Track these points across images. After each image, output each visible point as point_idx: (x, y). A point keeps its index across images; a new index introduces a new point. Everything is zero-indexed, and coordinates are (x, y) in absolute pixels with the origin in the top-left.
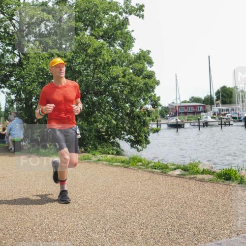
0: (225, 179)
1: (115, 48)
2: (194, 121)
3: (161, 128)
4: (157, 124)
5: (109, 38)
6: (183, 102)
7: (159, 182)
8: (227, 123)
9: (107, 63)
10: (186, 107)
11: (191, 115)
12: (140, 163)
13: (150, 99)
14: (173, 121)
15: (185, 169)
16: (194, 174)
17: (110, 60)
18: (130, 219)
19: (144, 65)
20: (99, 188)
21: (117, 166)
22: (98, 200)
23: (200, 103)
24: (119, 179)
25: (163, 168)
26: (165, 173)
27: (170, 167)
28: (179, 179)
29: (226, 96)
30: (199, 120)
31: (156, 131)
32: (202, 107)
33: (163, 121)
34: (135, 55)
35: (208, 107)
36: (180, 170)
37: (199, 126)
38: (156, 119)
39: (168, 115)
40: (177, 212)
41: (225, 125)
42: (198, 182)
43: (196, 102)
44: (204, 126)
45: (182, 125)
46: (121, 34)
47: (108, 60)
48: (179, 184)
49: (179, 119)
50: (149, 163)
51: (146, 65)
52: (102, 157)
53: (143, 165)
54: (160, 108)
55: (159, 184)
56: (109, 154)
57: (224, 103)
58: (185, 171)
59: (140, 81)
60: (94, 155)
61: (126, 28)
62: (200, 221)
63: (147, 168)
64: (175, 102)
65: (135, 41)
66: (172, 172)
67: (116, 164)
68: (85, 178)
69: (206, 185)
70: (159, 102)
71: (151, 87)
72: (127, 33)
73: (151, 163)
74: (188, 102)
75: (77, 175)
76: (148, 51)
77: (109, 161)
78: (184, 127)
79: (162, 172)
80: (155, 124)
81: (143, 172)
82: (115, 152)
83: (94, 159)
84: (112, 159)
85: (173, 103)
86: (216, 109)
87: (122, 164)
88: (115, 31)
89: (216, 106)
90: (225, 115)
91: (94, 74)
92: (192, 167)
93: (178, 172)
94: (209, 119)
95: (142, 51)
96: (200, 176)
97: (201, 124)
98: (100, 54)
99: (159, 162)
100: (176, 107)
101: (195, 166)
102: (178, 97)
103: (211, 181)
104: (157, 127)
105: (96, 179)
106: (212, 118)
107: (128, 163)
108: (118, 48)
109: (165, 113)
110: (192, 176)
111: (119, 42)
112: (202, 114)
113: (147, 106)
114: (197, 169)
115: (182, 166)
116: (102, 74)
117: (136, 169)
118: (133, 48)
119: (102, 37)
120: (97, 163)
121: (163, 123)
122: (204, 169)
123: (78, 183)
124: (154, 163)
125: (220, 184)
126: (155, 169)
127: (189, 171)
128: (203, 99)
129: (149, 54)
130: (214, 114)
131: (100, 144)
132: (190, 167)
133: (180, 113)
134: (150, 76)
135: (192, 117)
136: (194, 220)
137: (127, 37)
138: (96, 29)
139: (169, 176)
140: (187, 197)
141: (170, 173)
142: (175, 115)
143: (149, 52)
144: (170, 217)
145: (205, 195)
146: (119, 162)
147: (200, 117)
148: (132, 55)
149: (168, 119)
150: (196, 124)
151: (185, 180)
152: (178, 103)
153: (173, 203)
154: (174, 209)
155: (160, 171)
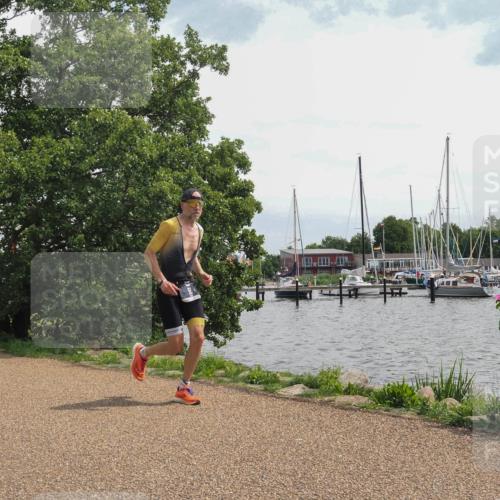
0: (391, 405)
2: (330, 285)
4: (257, 290)
5: (160, 115)
6: (309, 247)
7: (260, 410)
8: (395, 291)
10: (315, 257)
11: (324, 274)
12: (222, 372)
13: (242, 239)
14: (287, 284)
15: (312, 384)
16: (330, 395)
18: (198, 490)
19: (232, 169)
20: (136, 423)
21: (173, 377)
22: (132, 448)
23: (342, 249)
25: (267, 382)
26: (273, 391)
27: (281, 379)
28: (300, 404)
29: (395, 236)
30: (341, 282)
31: (254, 306)
32: (347, 258)
33: (269, 285)
34: (213, 149)
35: (358, 258)
36: (302, 385)
37: (341, 295)
38: (256, 279)
39: (279, 273)
40: (295, 473)
41: (392, 294)
42: (336, 411)
43: (335, 247)
44: (350, 296)
45: (306, 293)
49: (300, 281)
51: (236, 169)
53: (226, 376)
54: (264, 258)
55: (260, 414)
57: (390, 250)
58: (311, 387)
61: (195, 94)
62: (342, 492)
63: (237, 381)
65: (213, 120)
66: (285, 389)
67: (171, 372)
69: (354, 416)
70: (262, 246)
72: (199, 102)
73: (242, 371)
74: (320, 247)
76: (239, 141)
77: (158, 366)
78: (311, 298)
79: (266, 390)
80: (252, 290)
81: (227, 390)
83: (125, 361)
84: (164, 362)
85: (290, 248)
86: (374, 263)
89: (376, 257)
90: (392, 273)
92: (325, 379)
93: (297, 390)
94: (359, 282)
95: (225, 141)
96: (341, 399)
97: (345, 292)
99: (259, 369)
100: (294, 256)
101: (332, 377)
102: (298, 237)
103: (363, 408)
104: (258, 297)
106: (365, 280)
108: (179, 134)
109: (272, 268)
110: (326, 399)
111: (181, 122)
112: (344, 271)
113: (237, 253)
114: (336, 384)
115: (306, 378)
117: (212, 382)
119: (145, 111)
121: (270, 289)
122: (349, 384)
124: (250, 371)
125: (382, 414)
126: (252, 383)
127: (319, 387)
128: (349, 241)
129: (239, 147)
130: (372, 272)
132: (322, 380)
133: (302, 269)
135: (327, 277)
136: (330, 490)
137: (197, 112)
139: (279, 397)
140: (315, 442)
141: (283, 391)
142: (292, 273)
143: (240, 143)
144: (280, 483)
145: (351, 438)
146: (178, 369)
147: (343, 277)
148: (207, 150)
149: (278, 280)
150: (336, 291)
151: (311, 406)
152: (299, 249)
153: (287, 455)
154: (288, 467)
155: (261, 387)
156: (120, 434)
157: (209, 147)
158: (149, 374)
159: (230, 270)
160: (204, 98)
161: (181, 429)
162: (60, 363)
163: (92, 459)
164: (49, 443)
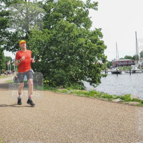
1: (81, 28)
2: (127, 70)
4: (105, 71)
5: (77, 22)
6: (120, 59)
7: (107, 106)
9: (76, 36)
10: (122, 62)
11: (125, 67)
12: (96, 95)
13: (101, 57)
14: (115, 70)
16: (128, 101)
18: (90, 127)
19: (97, 37)
20: (72, 109)
21: (82, 96)
22: (71, 116)
23: (131, 59)
24: (84, 104)
25: (109, 98)
26: (111, 100)
27: (113, 97)
28: (119, 104)
30: (130, 69)
31: (105, 76)
32: (132, 62)
33: (109, 70)
34: (92, 32)
35: (136, 62)
36: (119, 99)
37: (130, 73)
38: (105, 68)
39: (112, 67)
40: (118, 124)
42: (130, 106)
43: (128, 59)
45: (120, 72)
46: (84, 19)
47: (77, 34)
48: (119, 107)
49: (118, 69)
50: (101, 95)
51: (99, 37)
52: (73, 91)
53: (97, 96)
54: (107, 63)
55: (107, 107)
56: (77, 89)
58: (122, 99)
59: (95, 46)
60: (69, 90)
61: (87, 16)
62: (132, 129)
63: (100, 97)
64: (116, 59)
65: (92, 23)
66: (115, 100)
67: (81, 95)
68: (64, 103)
69: (135, 108)
70: (106, 59)
71: (102, 50)
72: (88, 19)
74: (124, 59)
75: (59, 101)
76: (100, 29)
77: (78, 93)
78: (121, 74)
79: (109, 100)
80: (104, 72)
81: (97, 100)
82: (81, 88)
83: (69, 92)
84: (79, 92)
85: (115, 59)
87: (85, 95)
88: (80, 18)
89: (141, 61)
91: (69, 43)
93: (118, 100)
94: (136, 69)
95: (96, 29)
96: (131, 103)
97: (132, 72)
98: (72, 31)
99: (107, 94)
100: (116, 62)
101: (128, 96)
102: (117, 56)
103: (138, 105)
104: (106, 73)
105: (70, 104)
106: (138, 68)
107: (88, 95)
108: (83, 27)
109: (110, 65)
110: (127, 103)
111: (83, 24)
112: (132, 66)
113: (99, 61)
114: (130, 98)
115: (120, 97)
116: (73, 42)
117: (93, 98)
118: (91, 28)
119: (73, 21)
120: (70, 94)
121: (109, 71)
122: (133, 98)
124: (104, 95)
126: (105, 98)
127: (124, 99)
128: (132, 57)
129: (100, 30)
130: (139, 66)
131: (72, 83)
132: (125, 97)
133: (119, 65)
134: (101, 43)
136: (128, 129)
137: (87, 21)
138: (70, 17)
139: (113, 102)
140: (124, 115)
141: (113, 100)
142: (116, 67)
144: (114, 126)
145: (134, 114)
146: (83, 94)
147: (131, 68)
148: (90, 31)
149: (112, 69)
150: (129, 72)
151: (122, 105)
152: (118, 59)
153: (115, 118)
154: (116, 122)
155: (107, 99)
156: (68, 112)
158: (75, 95)
161: (85, 111)
162: (51, 92)
163: (61, 118)
164: (49, 114)
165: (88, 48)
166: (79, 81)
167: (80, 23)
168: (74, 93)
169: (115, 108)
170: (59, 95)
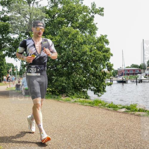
1: (86, 34)
2: (133, 79)
3: (113, 83)
4: (111, 80)
5: (82, 28)
6: (126, 67)
9: (81, 43)
10: (128, 70)
11: (131, 76)
13: (107, 65)
14: (120, 79)
16: (133, 112)
17: (82, 41)
19: (103, 44)
21: (86, 105)
22: (75, 125)
23: (137, 68)
24: (88, 113)
25: (114, 108)
26: (116, 110)
27: (119, 107)
28: (124, 114)
30: (137, 78)
31: (110, 84)
32: (138, 71)
33: (114, 79)
35: (142, 71)
36: (125, 109)
37: (137, 82)
38: (111, 76)
39: (117, 75)
40: (123, 134)
42: (136, 116)
43: (135, 67)
44: (139, 82)
45: (126, 81)
46: (90, 26)
47: (81, 41)
49: (124, 77)
50: (106, 104)
51: (105, 44)
52: (77, 100)
53: (102, 105)
54: (113, 71)
55: (112, 117)
56: (81, 98)
58: (128, 109)
59: (101, 54)
60: (72, 98)
61: (92, 22)
63: (105, 107)
65: (98, 29)
67: (86, 104)
68: (67, 112)
70: (113, 67)
71: (108, 58)
72: (93, 25)
73: (107, 104)
74: (130, 67)
75: (62, 110)
77: (82, 102)
78: (127, 83)
79: (114, 110)
80: (109, 80)
81: (102, 109)
82: (85, 97)
83: (72, 101)
84: (84, 101)
85: (121, 68)
86: (147, 72)
87: (89, 104)
89: (148, 70)
91: (73, 50)
92: (132, 107)
93: (124, 110)
94: (143, 78)
95: (102, 35)
96: (137, 113)
99: (112, 103)
100: (122, 70)
101: (134, 106)
102: (123, 65)
103: (144, 116)
104: (111, 82)
105: (74, 113)
106: (145, 77)
107: (93, 104)
108: (88, 34)
109: (115, 74)
110: (133, 113)
112: (138, 75)
113: (105, 69)
114: (136, 108)
115: (126, 107)
117: (98, 107)
119: (78, 27)
120: (74, 103)
121: (115, 80)
122: (140, 109)
123: (63, 115)
124: (109, 104)
126: (110, 108)
127: (130, 109)
128: (139, 65)
130: (146, 75)
131: (75, 92)
132: (131, 107)
133: (124, 74)
135: (132, 76)
137: (93, 27)
138: (75, 23)
139: (118, 112)
140: (129, 125)
141: (119, 110)
142: (122, 75)
143: (106, 36)
144: (119, 137)
145: (140, 125)
146: (88, 103)
149: (117, 77)
150: (135, 81)
151: (128, 115)
152: (124, 68)
153: (121, 129)
154: (121, 132)
155: (112, 109)
156: (72, 121)
157: (97, 38)
158: (79, 104)
159: (103, 74)
160: (95, 23)
161: (89, 120)
162: (54, 101)
165: (92, 56)
166: (83, 90)
167: (85, 29)
168: (77, 102)
169: (121, 118)
170: (62, 103)
